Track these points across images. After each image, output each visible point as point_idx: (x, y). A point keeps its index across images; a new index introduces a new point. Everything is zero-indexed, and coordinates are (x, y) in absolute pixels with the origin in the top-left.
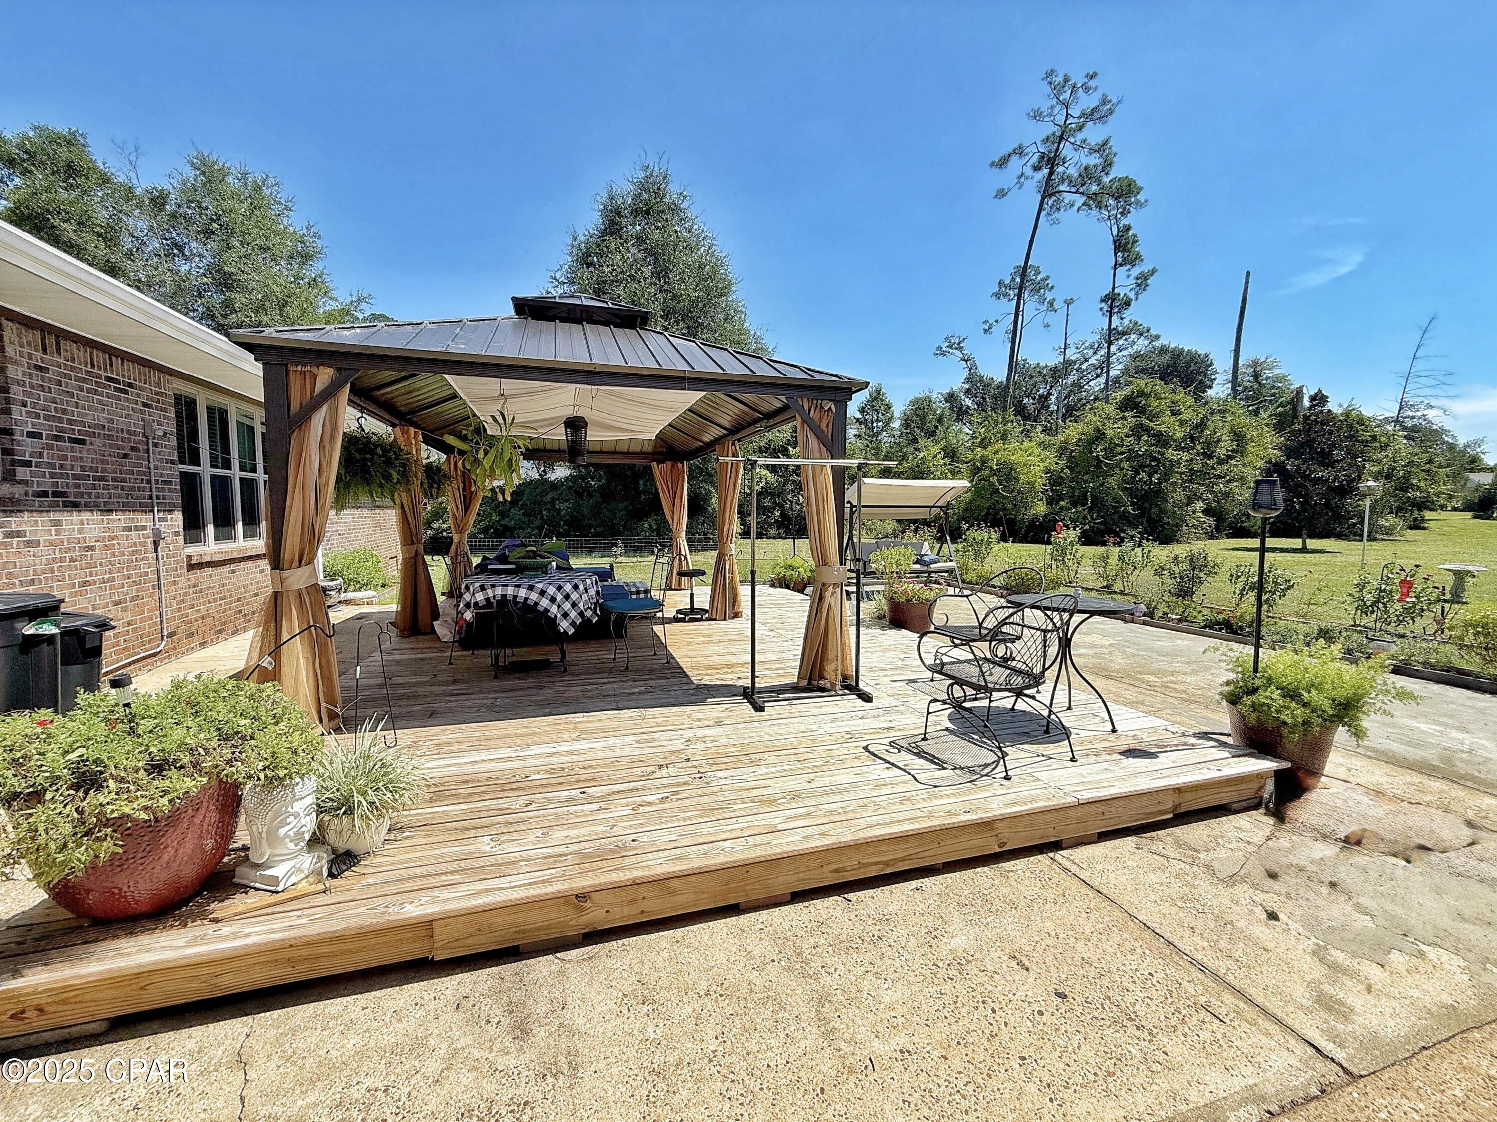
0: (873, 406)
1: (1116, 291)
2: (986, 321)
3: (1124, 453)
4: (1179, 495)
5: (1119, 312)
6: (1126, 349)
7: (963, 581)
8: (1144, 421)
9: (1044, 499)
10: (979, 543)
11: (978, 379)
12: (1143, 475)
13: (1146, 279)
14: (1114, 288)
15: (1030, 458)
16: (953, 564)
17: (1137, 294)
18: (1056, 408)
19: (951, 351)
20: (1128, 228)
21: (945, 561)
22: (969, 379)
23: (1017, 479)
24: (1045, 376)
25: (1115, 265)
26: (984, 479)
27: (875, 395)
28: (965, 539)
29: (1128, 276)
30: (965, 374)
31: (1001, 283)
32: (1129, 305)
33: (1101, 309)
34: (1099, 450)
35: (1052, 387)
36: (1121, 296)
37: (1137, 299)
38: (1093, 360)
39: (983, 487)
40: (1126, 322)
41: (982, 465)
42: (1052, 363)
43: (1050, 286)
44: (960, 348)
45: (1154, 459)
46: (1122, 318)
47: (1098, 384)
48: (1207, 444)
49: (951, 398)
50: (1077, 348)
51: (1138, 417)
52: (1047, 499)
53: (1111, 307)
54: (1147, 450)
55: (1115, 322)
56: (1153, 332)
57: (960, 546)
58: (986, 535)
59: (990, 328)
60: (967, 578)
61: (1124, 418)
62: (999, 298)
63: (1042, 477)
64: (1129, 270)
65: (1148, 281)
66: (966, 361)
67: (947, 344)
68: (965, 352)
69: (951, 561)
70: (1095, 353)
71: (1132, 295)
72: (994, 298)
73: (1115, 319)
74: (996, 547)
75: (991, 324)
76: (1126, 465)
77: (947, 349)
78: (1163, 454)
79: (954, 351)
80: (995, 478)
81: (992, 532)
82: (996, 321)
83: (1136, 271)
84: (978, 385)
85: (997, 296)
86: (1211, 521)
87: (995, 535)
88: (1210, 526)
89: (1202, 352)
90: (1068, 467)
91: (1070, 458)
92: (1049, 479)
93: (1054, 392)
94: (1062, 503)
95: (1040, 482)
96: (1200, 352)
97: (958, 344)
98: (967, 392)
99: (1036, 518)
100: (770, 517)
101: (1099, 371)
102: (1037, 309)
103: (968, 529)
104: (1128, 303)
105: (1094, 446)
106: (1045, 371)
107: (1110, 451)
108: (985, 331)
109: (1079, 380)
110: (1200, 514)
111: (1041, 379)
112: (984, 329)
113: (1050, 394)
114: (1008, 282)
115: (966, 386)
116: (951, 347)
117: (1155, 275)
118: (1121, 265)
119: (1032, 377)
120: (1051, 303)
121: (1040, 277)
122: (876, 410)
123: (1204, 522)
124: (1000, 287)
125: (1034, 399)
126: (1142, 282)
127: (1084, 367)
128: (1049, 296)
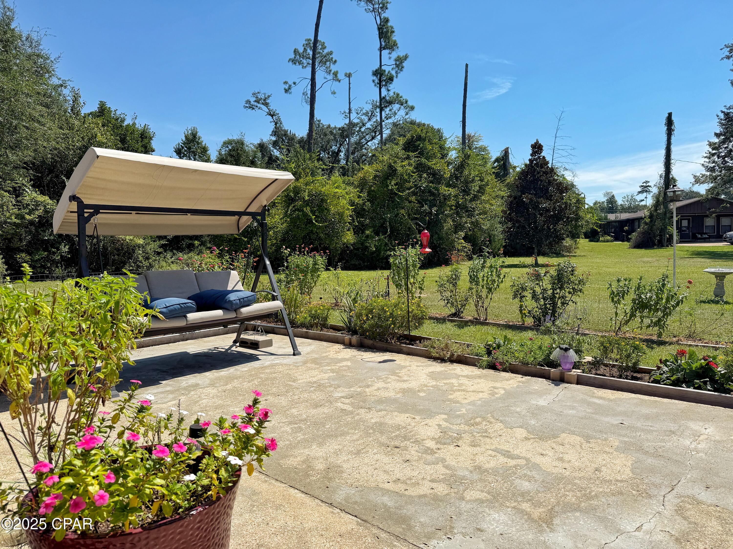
0: (189, 148)
1: (383, 68)
2: (286, 83)
3: (411, 188)
4: (449, 224)
5: (386, 85)
6: (390, 117)
7: (293, 324)
8: (423, 160)
9: (352, 230)
10: (304, 271)
11: (283, 133)
12: (426, 207)
14: (381, 66)
15: (336, 190)
16: (278, 304)
17: (396, 73)
18: (345, 162)
19: (259, 105)
20: (387, 20)
21: (266, 299)
22: (275, 132)
23: (328, 210)
24: (335, 135)
25: (381, 48)
26: (298, 210)
27: (191, 137)
28: (287, 267)
29: (390, 58)
30: (272, 127)
31: (296, 51)
32: (392, 80)
33: (374, 81)
34: (392, 184)
35: (341, 145)
36: (387, 73)
37: (397, 77)
38: (368, 125)
39: (298, 217)
40: (391, 94)
41: (295, 196)
42: (339, 125)
43: (334, 60)
44: (266, 104)
45: (432, 194)
46: (388, 90)
47: (373, 144)
48: (467, 182)
49: (262, 147)
50: (357, 113)
51: (419, 157)
52: (354, 229)
53: (380, 81)
54: (427, 186)
55: (384, 92)
56: (410, 103)
57: (282, 276)
58: (311, 261)
59: (289, 88)
60: (299, 318)
61: (408, 158)
62: (295, 63)
63: (348, 209)
64: (390, 53)
65: (403, 64)
66: (272, 116)
67: (255, 99)
68: (271, 108)
69: (274, 298)
70: (369, 120)
71: (393, 73)
72: (291, 63)
73: (383, 90)
74: (324, 275)
75: (290, 86)
76: (413, 198)
77: (256, 104)
78: (438, 190)
79: (262, 106)
80: (308, 208)
81: (318, 257)
82: (294, 83)
83: (394, 55)
84: (284, 138)
85: (294, 61)
86: (469, 246)
87: (321, 260)
88: (469, 250)
89: (436, 127)
90: (368, 200)
91: (369, 193)
92: (354, 210)
93: (342, 149)
94: (367, 232)
95: (348, 212)
96: (435, 127)
97: (264, 100)
98: (275, 144)
99: (346, 246)
100: (54, 253)
101: (374, 134)
102: (325, 78)
103: (290, 255)
104: (391, 79)
105: (388, 181)
106: (334, 131)
107: (401, 186)
108: (286, 91)
109: (360, 140)
110: (463, 241)
111: (332, 137)
112: (285, 89)
113: (339, 151)
114: (301, 50)
115: (274, 138)
116: (258, 103)
117: (408, 59)
118: (384, 49)
119: (325, 135)
120: (336, 74)
121: (326, 51)
122: (193, 152)
123: (465, 247)
124: (295, 54)
125: (328, 154)
127: (363, 129)
128: (334, 68)
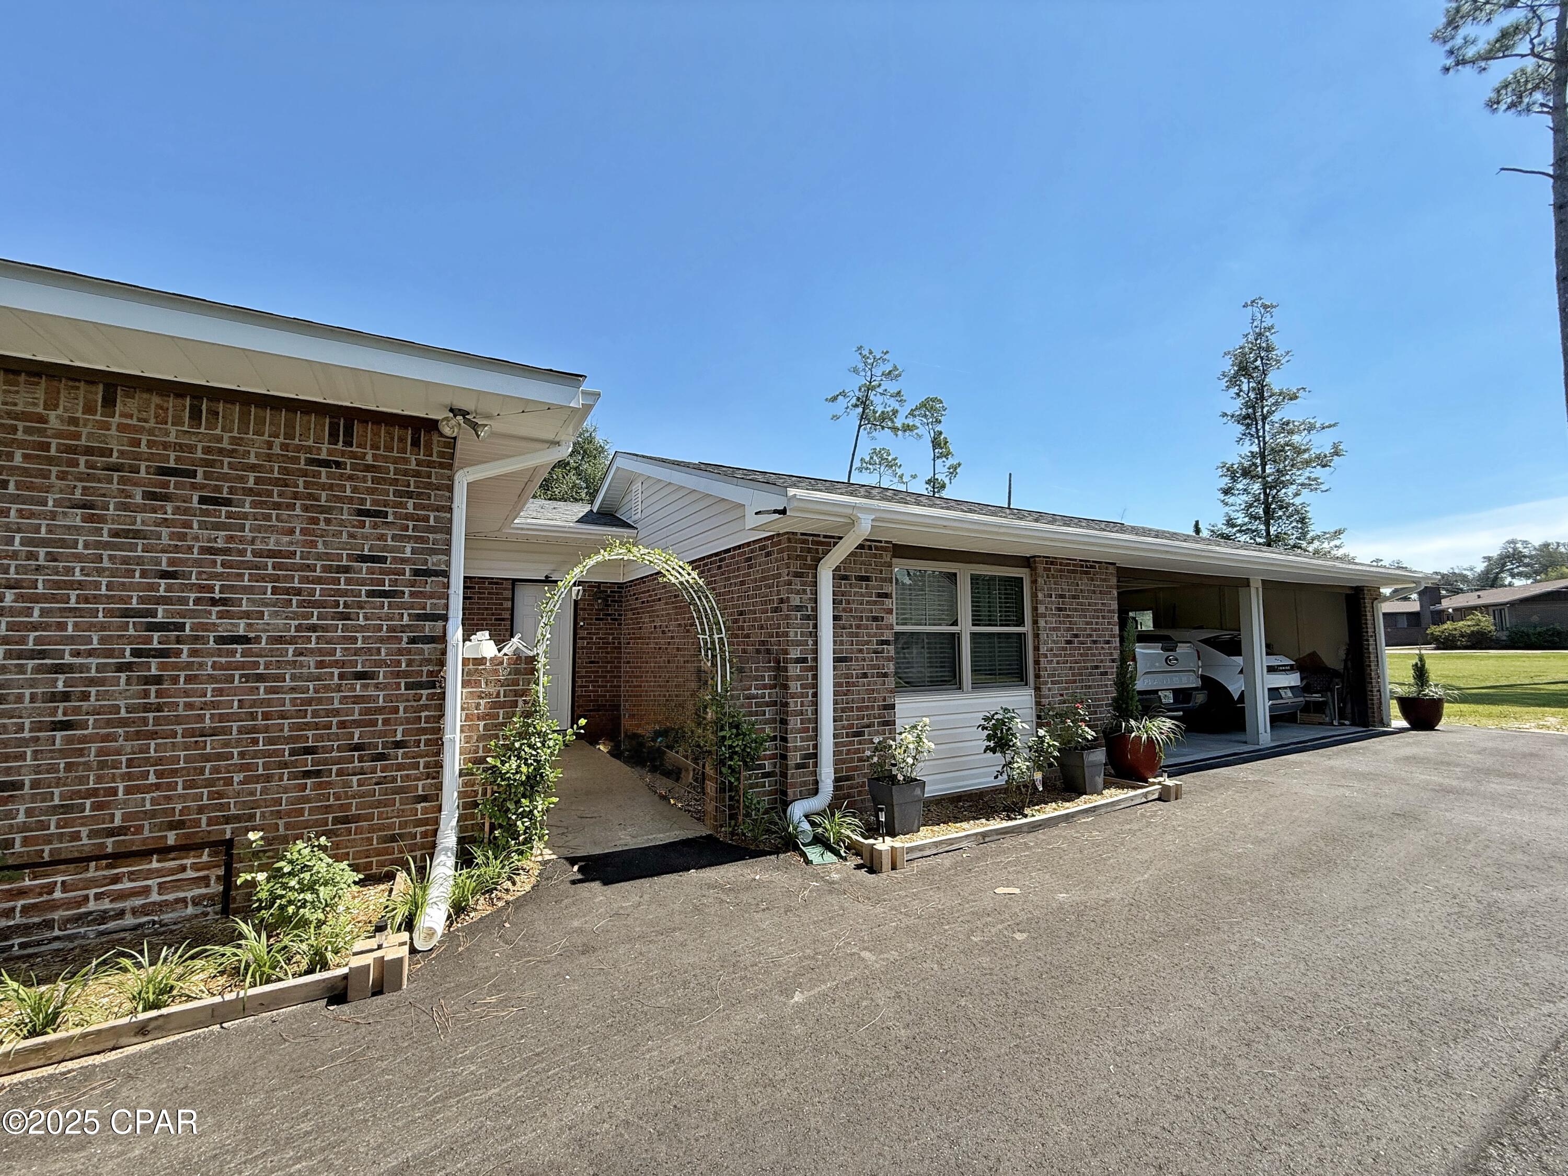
1: (936, 476)
13: (956, 469)
14: (934, 474)
20: (941, 433)
25: (934, 458)
29: (944, 466)
36: (940, 480)
37: (949, 483)
64: (944, 462)
65: (958, 470)
83: (948, 463)
118: (938, 457)
126: (953, 470)
